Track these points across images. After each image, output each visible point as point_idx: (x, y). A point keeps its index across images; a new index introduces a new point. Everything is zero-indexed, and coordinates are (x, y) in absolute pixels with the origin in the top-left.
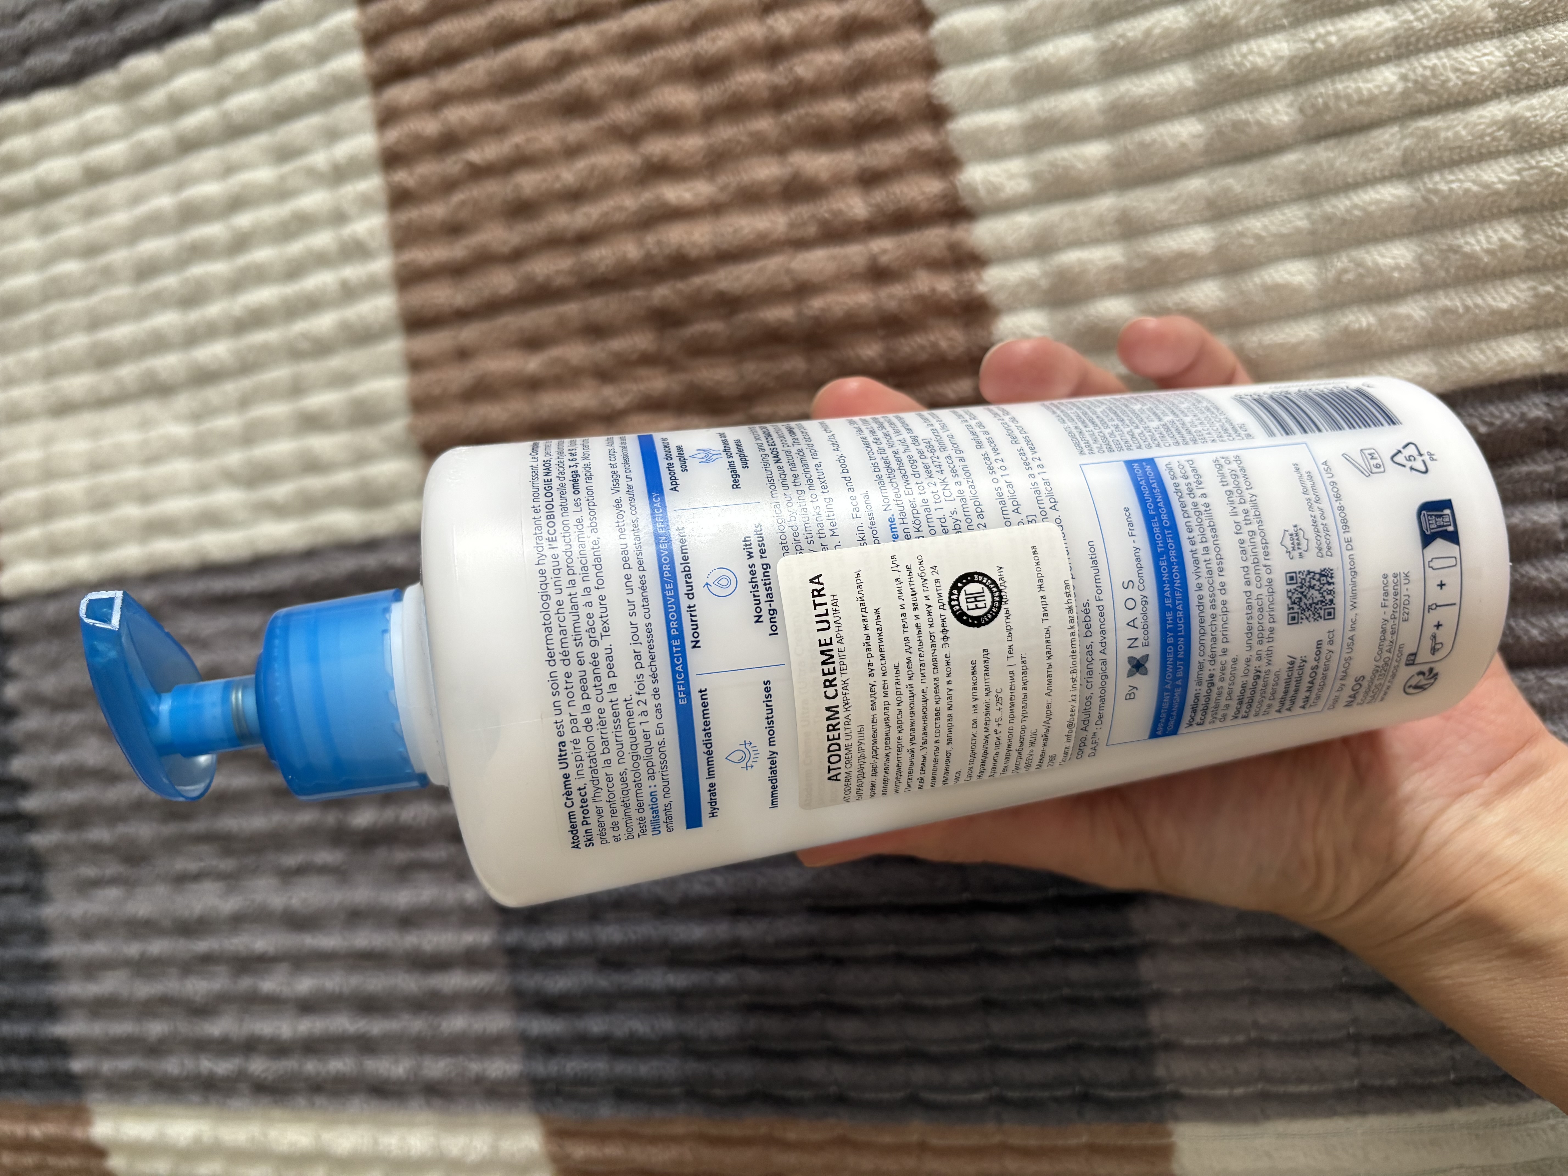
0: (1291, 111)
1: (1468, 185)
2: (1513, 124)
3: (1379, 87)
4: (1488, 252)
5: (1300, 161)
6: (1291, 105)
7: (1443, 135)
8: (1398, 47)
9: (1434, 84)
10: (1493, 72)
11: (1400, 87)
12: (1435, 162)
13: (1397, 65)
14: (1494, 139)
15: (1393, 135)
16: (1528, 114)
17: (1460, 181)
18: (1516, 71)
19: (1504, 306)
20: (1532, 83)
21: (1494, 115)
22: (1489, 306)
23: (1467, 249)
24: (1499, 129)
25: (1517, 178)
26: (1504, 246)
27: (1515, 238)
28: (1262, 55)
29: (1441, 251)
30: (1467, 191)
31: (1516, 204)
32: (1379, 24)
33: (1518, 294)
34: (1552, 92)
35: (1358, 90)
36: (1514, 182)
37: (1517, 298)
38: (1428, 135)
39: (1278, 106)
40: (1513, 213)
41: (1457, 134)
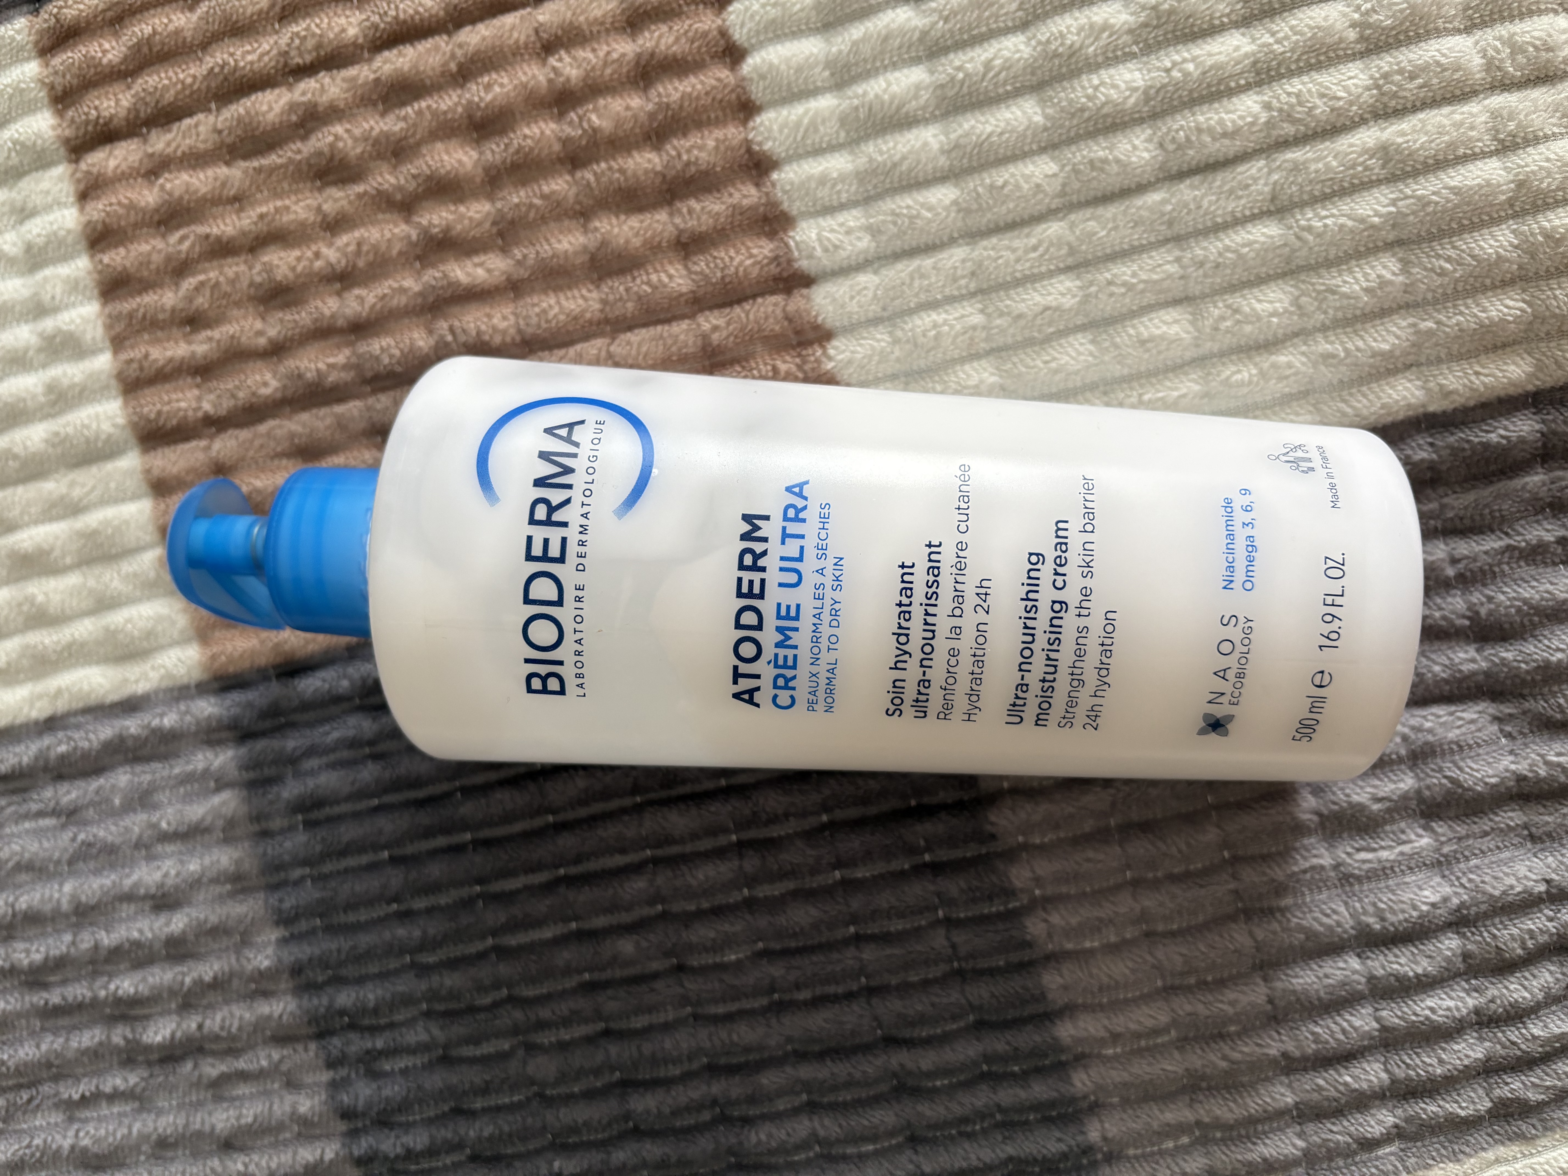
0: (1151, 147)
1: (1342, 220)
2: (1384, 151)
3: (1241, 118)
4: (1367, 290)
5: (1164, 202)
6: (1149, 140)
7: (1313, 167)
8: (1258, 73)
9: (1300, 112)
10: (1359, 96)
11: (1263, 117)
12: (1306, 197)
13: (1258, 93)
14: (1366, 169)
15: (1260, 170)
16: (1400, 140)
17: (1333, 216)
18: (1383, 94)
19: (1386, 347)
20: (1399, 107)
21: (1364, 143)
22: (1371, 348)
23: (1345, 289)
24: (1370, 158)
25: (1393, 209)
26: (1383, 283)
27: (1394, 274)
28: (1115, 86)
29: (1319, 292)
30: (1342, 226)
31: (1391, 237)
32: (1237, 48)
33: (1399, 332)
34: (1421, 116)
35: (1221, 122)
36: (1390, 213)
37: (1398, 337)
38: (1297, 168)
39: (1137, 142)
40: (1389, 246)
41: (1326, 165)
